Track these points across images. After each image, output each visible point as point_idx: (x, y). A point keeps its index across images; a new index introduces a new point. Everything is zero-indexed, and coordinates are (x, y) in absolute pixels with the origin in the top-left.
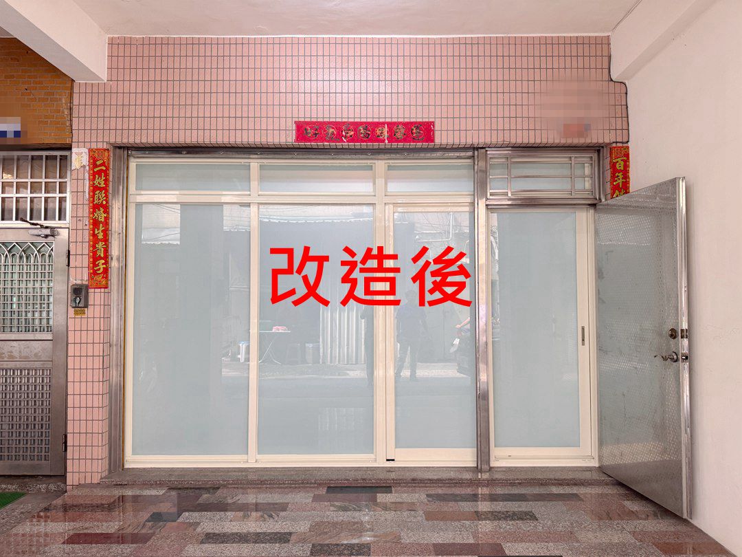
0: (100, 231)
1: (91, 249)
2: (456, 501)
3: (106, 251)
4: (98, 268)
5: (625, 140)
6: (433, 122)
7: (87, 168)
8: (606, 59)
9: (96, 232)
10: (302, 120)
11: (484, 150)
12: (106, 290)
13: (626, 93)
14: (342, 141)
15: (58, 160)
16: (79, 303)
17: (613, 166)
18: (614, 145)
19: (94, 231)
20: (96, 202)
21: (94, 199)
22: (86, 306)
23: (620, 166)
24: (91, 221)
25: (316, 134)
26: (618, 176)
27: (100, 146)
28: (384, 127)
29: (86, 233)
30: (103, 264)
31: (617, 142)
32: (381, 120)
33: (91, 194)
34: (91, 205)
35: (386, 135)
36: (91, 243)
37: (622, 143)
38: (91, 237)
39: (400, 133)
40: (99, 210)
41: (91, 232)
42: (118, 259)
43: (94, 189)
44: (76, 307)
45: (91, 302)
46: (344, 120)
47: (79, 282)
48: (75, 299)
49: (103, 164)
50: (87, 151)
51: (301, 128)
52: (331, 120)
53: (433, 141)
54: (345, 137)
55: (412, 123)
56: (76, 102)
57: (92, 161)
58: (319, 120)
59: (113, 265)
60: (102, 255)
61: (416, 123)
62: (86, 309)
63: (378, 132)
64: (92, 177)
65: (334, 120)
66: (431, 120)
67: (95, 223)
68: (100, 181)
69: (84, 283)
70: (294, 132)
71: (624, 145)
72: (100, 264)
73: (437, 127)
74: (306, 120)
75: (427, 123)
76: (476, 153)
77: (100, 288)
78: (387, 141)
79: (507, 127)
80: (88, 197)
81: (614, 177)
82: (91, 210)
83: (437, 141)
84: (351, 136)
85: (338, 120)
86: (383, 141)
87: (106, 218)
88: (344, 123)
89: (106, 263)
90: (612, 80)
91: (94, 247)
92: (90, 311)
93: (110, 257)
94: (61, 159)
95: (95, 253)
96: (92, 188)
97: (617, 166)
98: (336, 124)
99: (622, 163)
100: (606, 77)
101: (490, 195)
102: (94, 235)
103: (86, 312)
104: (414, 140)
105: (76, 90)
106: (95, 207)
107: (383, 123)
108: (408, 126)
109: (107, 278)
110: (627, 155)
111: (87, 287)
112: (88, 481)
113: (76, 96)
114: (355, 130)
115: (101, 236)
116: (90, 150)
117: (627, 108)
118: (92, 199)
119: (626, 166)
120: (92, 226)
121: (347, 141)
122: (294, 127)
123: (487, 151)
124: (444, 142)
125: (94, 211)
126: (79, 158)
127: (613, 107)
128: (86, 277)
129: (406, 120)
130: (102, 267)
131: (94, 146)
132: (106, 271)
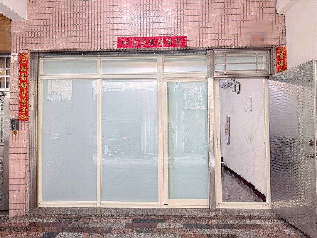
0: (24, 93)
2: (197, 228)
3: (27, 103)
4: (23, 111)
5: (284, 44)
6: (186, 36)
7: (18, 62)
8: (274, 3)
9: (22, 94)
10: (121, 37)
11: (212, 50)
12: (27, 122)
13: (285, 20)
14: (140, 46)
16: (14, 128)
17: (278, 57)
18: (279, 46)
19: (21, 93)
20: (22, 79)
21: (21, 78)
22: (18, 129)
23: (282, 57)
24: (20, 88)
25: (127, 43)
26: (280, 62)
27: (24, 52)
28: (161, 39)
29: (18, 94)
30: (25, 109)
31: (280, 45)
32: (160, 36)
33: (20, 75)
34: (20, 80)
35: (162, 43)
36: (20, 99)
37: (283, 45)
38: (20, 96)
39: (169, 42)
40: (24, 83)
42: (34, 107)
43: (21, 72)
44: (12, 130)
45: (20, 127)
46: (141, 36)
47: (14, 118)
48: (12, 126)
49: (25, 60)
50: (18, 54)
51: (120, 40)
52: (135, 36)
53: (186, 46)
54: (142, 45)
55: (175, 37)
56: (12, 30)
57: (20, 59)
58: (129, 36)
59: (31, 110)
60: (25, 105)
61: (177, 37)
62: (18, 131)
63: (159, 42)
64: (20, 67)
65: (136, 36)
66: (185, 35)
67: (22, 89)
68: (24, 69)
69: (17, 118)
70: (117, 43)
71: (284, 46)
72: (24, 109)
73: (188, 39)
74: (123, 37)
75: (183, 36)
76: (208, 52)
77: (24, 121)
78: (163, 46)
79: (223, 38)
80: (18, 77)
81: (278, 63)
82: (20, 83)
83: (188, 45)
84: (145, 44)
85: (138, 36)
86: (161, 46)
87: (27, 87)
88: (142, 38)
89: (27, 108)
90: (277, 13)
91: (21, 101)
92: (19, 132)
93: (29, 106)
94: (7, 59)
95: (21, 104)
96: (20, 72)
97: (280, 57)
98: (137, 38)
99: (283, 55)
100: (274, 12)
101: (215, 73)
103: (18, 132)
104: (176, 46)
105: (12, 25)
106: (22, 81)
107: (161, 37)
108: (173, 38)
109: (27, 116)
110: (285, 51)
111: (18, 120)
112: (19, 214)
113: (12, 28)
114: (147, 41)
115: (24, 95)
117: (285, 27)
119: (285, 57)
120: (20, 91)
121: (143, 47)
122: (117, 41)
123: (213, 51)
124: (192, 46)
126: (14, 58)
127: (278, 27)
128: (17, 115)
129: (172, 36)
130: (25, 110)
131: (21, 52)
132: (27, 112)
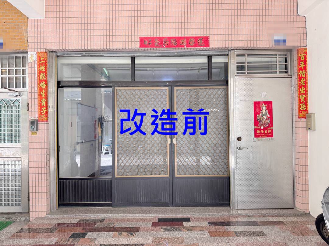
0: (43, 93)
1: (39, 102)
2: (223, 225)
3: (47, 103)
4: (42, 111)
5: (305, 45)
6: (209, 37)
7: (36, 61)
8: (295, 4)
10: (143, 36)
11: (234, 51)
12: (47, 122)
13: (306, 22)
14: (163, 47)
15: (22, 58)
16: (34, 129)
17: (299, 59)
18: (300, 48)
19: (40, 93)
20: (41, 79)
22: (37, 130)
23: (303, 58)
24: (39, 88)
25: (150, 43)
26: (301, 63)
27: (42, 50)
28: (184, 39)
29: (36, 94)
30: (45, 109)
31: (301, 46)
32: (183, 36)
33: (39, 74)
34: (39, 80)
35: (185, 44)
36: (39, 99)
38: (39, 96)
39: (192, 42)
40: (43, 83)
41: (39, 94)
42: (53, 107)
43: (40, 72)
44: (31, 131)
45: (39, 128)
46: (164, 36)
47: (33, 118)
48: (32, 127)
49: (44, 60)
51: (142, 40)
52: (158, 36)
53: (209, 46)
54: (165, 45)
55: (197, 37)
56: (29, 28)
57: (38, 58)
58: (151, 36)
59: (50, 110)
60: (45, 105)
61: (200, 37)
62: (37, 132)
63: (181, 42)
64: (38, 66)
67: (41, 89)
68: (43, 68)
69: (36, 119)
70: (139, 42)
71: (305, 48)
73: (211, 39)
74: (145, 36)
75: (206, 37)
76: (230, 52)
77: (44, 121)
78: (185, 47)
79: (246, 39)
80: (37, 76)
81: (299, 64)
83: (211, 46)
84: (167, 44)
85: (161, 36)
87: (46, 87)
88: (164, 38)
89: (47, 109)
90: (298, 15)
91: (40, 101)
92: (39, 133)
93: (48, 106)
95: (41, 104)
96: (38, 72)
97: (301, 58)
98: (160, 38)
100: (296, 14)
101: (237, 74)
102: (40, 95)
104: (199, 46)
105: (29, 22)
109: (47, 116)
110: (306, 53)
111: (37, 121)
112: (40, 216)
113: (29, 26)
114: (170, 41)
115: (43, 96)
116: (37, 53)
117: (306, 29)
118: (39, 77)
119: (305, 58)
120: (39, 91)
121: (165, 47)
122: (139, 40)
124: (214, 47)
125: (40, 83)
126: (32, 57)
127: (299, 29)
128: (37, 116)
129: (195, 36)
130: (44, 111)
131: (39, 51)
132: (47, 113)
